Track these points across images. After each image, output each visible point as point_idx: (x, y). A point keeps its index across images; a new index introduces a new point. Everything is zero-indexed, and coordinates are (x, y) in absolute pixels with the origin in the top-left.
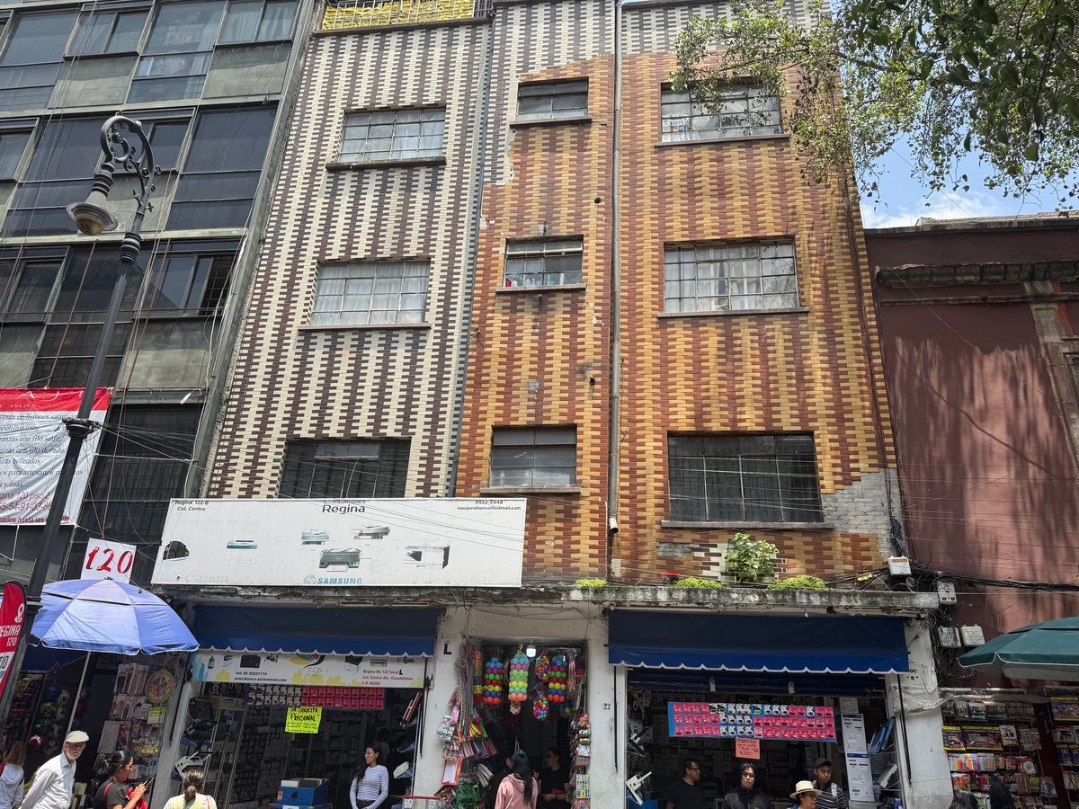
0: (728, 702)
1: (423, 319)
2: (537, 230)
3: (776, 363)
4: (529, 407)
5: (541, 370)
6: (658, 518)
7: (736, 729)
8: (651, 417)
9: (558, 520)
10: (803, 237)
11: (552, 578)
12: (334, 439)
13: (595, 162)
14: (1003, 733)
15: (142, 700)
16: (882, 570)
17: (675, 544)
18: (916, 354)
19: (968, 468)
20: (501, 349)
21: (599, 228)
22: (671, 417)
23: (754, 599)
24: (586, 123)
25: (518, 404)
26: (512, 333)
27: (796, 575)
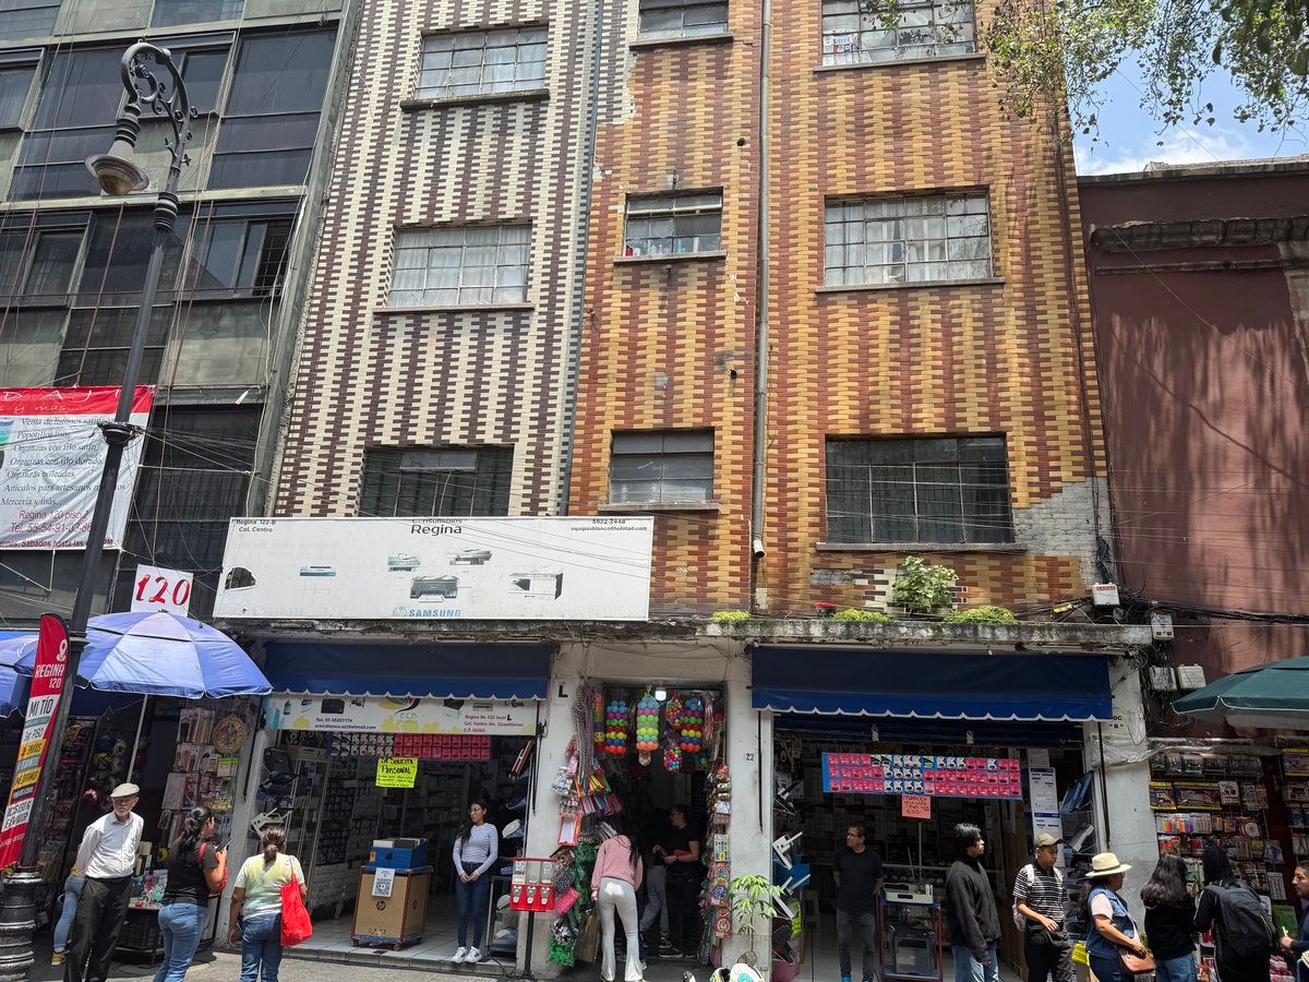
0: (893, 753)
1: (525, 296)
2: (665, 182)
3: (962, 348)
4: (656, 407)
5: (670, 361)
6: (812, 540)
7: (902, 785)
8: (805, 418)
9: (691, 543)
10: (999, 188)
11: (686, 610)
12: (422, 447)
13: (738, 91)
14: (1222, 790)
15: (209, 750)
16: (1084, 600)
17: (833, 570)
18: (1137, 336)
19: (1195, 476)
20: (621, 335)
21: (744, 178)
22: (830, 417)
23: (927, 633)
24: (726, 42)
25: (642, 403)
26: (634, 314)
27: (979, 605)
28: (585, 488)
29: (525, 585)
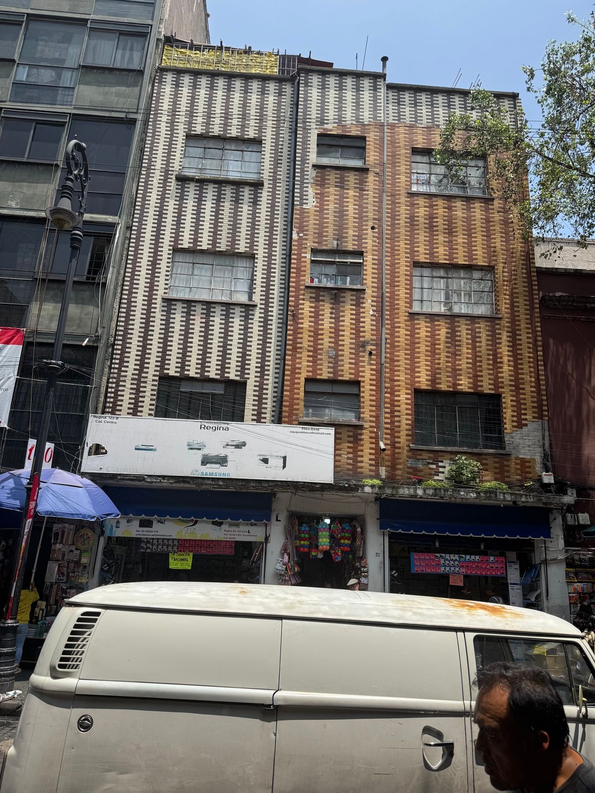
0: (445, 553)
1: (250, 298)
2: (333, 244)
3: (480, 349)
4: (329, 367)
5: (336, 343)
7: (450, 569)
8: (403, 379)
9: (349, 442)
10: (500, 267)
11: (347, 477)
12: (193, 379)
13: (371, 199)
15: (73, 548)
16: (538, 480)
17: (418, 459)
18: (560, 350)
19: (585, 422)
20: (310, 326)
21: (375, 248)
22: (416, 379)
23: (473, 495)
24: (364, 171)
25: (321, 365)
26: (316, 316)
27: (490, 481)
28: (292, 409)
29: (265, 461)
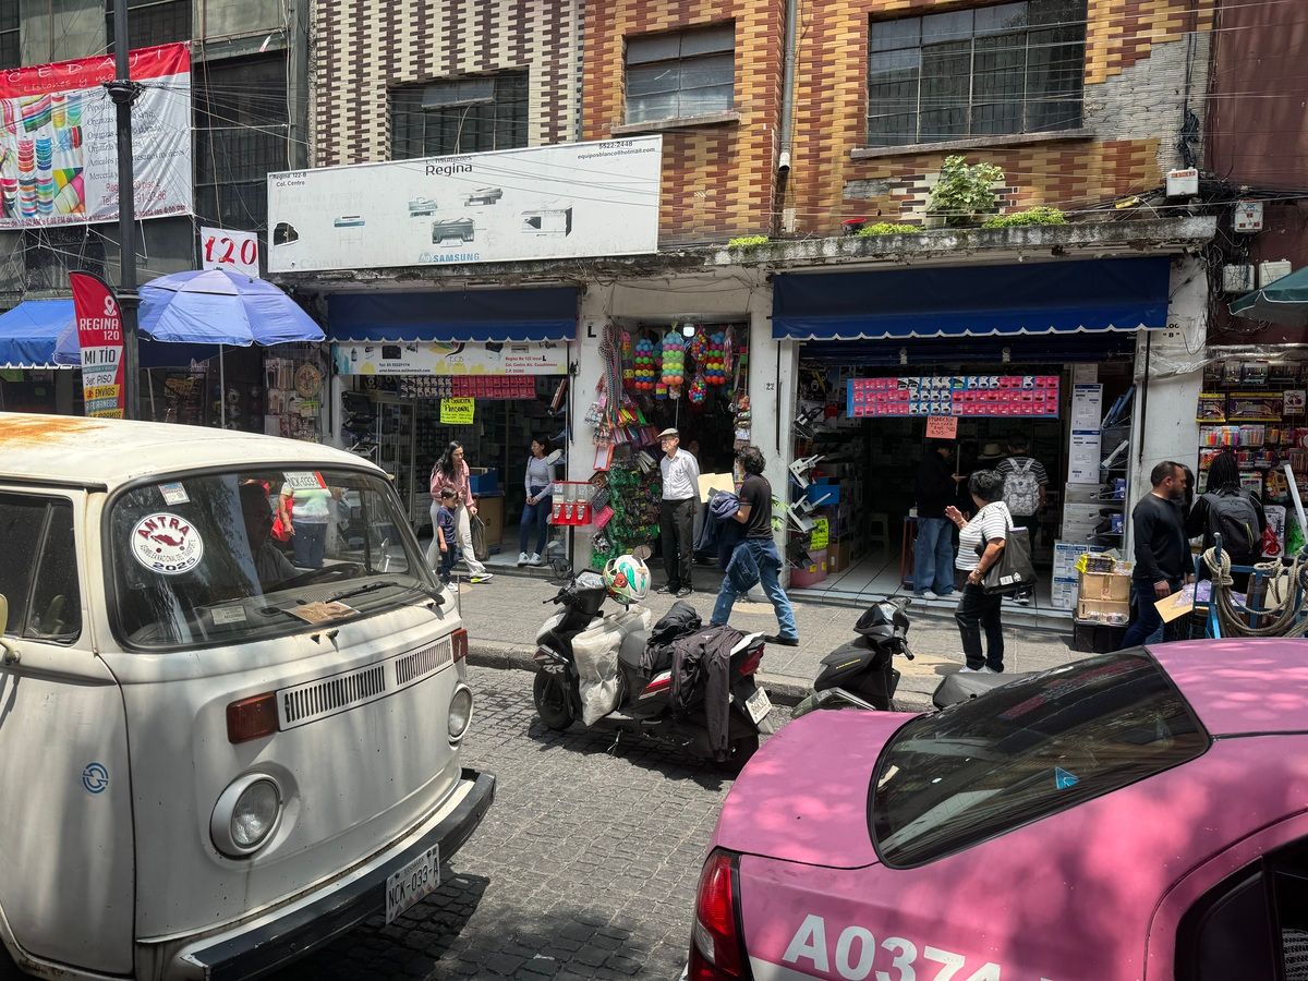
0: (921, 375)
6: (846, 147)
7: (929, 407)
9: (710, 163)
12: (440, 79)
15: (293, 394)
17: (868, 180)
23: (951, 242)
27: (1031, 204)
28: (598, 109)
29: (536, 223)
